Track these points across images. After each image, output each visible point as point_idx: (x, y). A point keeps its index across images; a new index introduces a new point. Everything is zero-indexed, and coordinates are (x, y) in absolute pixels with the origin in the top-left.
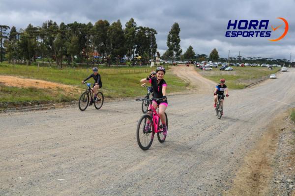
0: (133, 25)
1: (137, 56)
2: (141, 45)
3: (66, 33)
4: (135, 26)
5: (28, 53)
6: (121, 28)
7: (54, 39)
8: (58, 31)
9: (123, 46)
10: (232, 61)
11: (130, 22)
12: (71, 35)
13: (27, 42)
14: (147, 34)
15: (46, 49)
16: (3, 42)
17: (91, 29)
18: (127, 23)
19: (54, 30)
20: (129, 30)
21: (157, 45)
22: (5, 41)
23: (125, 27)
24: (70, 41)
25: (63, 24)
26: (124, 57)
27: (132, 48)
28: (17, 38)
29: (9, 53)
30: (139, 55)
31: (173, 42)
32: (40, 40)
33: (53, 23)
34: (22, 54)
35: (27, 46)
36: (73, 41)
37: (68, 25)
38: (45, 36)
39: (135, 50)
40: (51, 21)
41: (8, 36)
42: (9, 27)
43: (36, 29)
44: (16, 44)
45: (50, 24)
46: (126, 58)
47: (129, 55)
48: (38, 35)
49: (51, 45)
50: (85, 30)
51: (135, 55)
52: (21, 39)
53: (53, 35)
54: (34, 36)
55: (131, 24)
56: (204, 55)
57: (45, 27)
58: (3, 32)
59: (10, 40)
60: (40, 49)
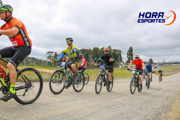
4: (111, 49)
10: (160, 64)
11: (109, 47)
16: (51, 59)
17: (91, 52)
21: (122, 58)
28: (57, 57)
31: (130, 56)
37: (80, 50)
41: (54, 56)
42: (54, 52)
50: (88, 52)
58: (51, 54)
59: (54, 58)
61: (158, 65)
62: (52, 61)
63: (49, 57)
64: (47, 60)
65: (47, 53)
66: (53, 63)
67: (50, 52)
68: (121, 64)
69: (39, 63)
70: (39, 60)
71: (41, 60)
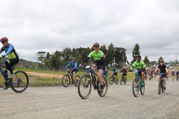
0: (112, 47)
1: (116, 64)
2: (118, 57)
3: (76, 54)
4: (113, 47)
5: (56, 66)
6: (105, 49)
7: (69, 57)
8: (71, 53)
9: (107, 59)
10: (172, 64)
11: (110, 45)
12: (78, 55)
13: (55, 60)
14: (120, 51)
15: (66, 63)
16: (43, 60)
17: (89, 51)
18: (109, 46)
19: (69, 53)
20: (110, 49)
21: (126, 57)
22: (44, 60)
23: (108, 48)
24: (78, 58)
25: (74, 49)
26: (108, 65)
27: (112, 59)
28: (50, 58)
29: (46, 66)
30: (117, 63)
31: (136, 54)
32: (62, 58)
33: (69, 49)
34: (53, 66)
35: (55, 62)
36: (80, 58)
37: (77, 49)
38: (65, 56)
39: (114, 61)
40: (68, 48)
41: (46, 57)
42: (46, 53)
43: (60, 52)
44: (50, 61)
45: (67, 49)
46: (109, 65)
47: (111, 64)
48: (61, 55)
49: (68, 61)
50: (86, 51)
51: (114, 63)
52: (52, 59)
53: (69, 55)
54: (59, 56)
55: (111, 46)
56: (155, 62)
57: (65, 51)
58: (43, 55)
59: (46, 59)
60: (62, 63)
61: (169, 65)
62: (44, 63)
63: (40, 58)
64: (38, 62)
65: (38, 54)
66: (45, 65)
67: (41, 52)
68: (126, 65)
69: (29, 65)
70: (28, 62)
71: (31, 62)
